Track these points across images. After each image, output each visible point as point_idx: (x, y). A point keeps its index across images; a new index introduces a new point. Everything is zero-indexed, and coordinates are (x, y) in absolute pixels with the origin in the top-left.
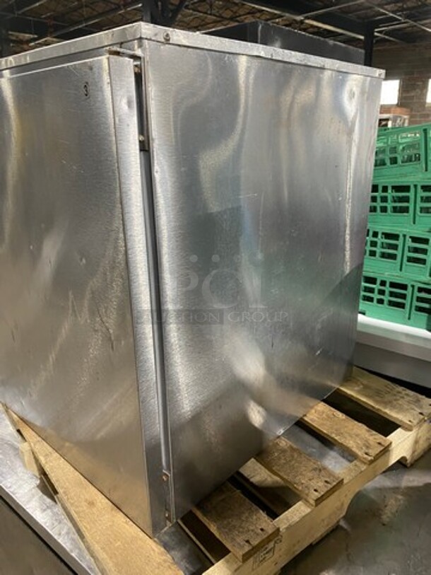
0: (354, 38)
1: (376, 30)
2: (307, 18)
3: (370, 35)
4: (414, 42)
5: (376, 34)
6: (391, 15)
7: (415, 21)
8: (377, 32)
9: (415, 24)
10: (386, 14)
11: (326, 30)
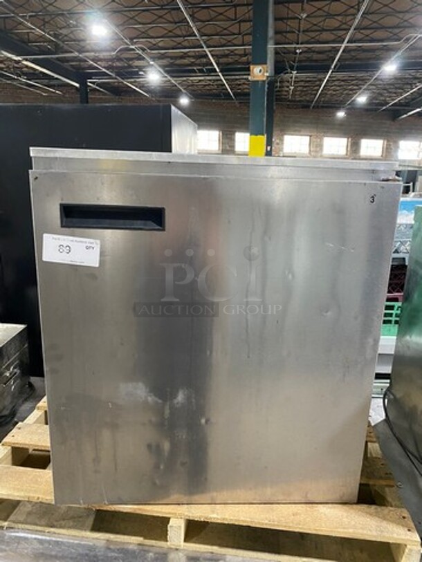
0: (69, 84)
1: (89, 80)
2: (26, 60)
3: (84, 84)
4: (120, 95)
5: (89, 84)
6: (104, 70)
7: (123, 79)
8: (90, 82)
9: (122, 80)
10: (99, 69)
11: (41, 72)
